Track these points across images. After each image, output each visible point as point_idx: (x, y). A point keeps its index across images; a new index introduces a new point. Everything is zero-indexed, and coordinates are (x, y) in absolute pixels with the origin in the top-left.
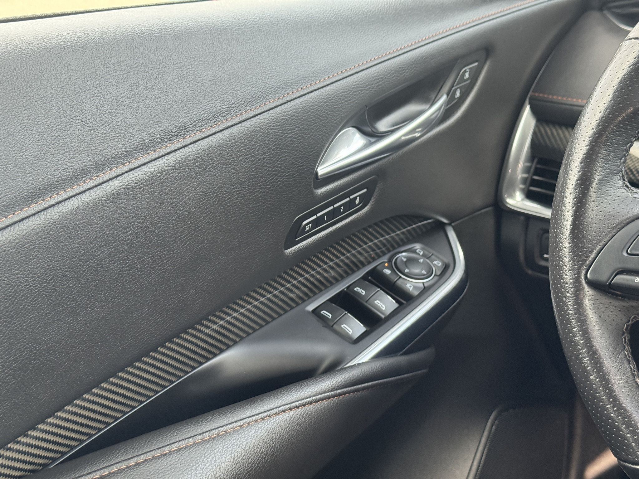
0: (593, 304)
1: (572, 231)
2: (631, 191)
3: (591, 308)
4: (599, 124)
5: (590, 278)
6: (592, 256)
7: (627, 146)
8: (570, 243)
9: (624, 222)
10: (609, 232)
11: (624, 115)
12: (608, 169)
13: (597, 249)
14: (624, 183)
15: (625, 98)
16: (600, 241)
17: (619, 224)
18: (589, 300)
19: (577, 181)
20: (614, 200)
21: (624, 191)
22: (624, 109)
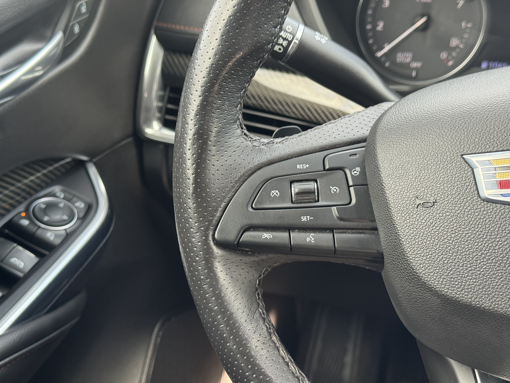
0: (224, 265)
1: (195, 189)
2: (250, 139)
3: (222, 270)
4: (209, 71)
5: (218, 239)
6: (218, 214)
7: (242, 93)
8: (194, 203)
9: (246, 174)
10: (233, 187)
11: (234, 60)
12: (225, 119)
13: (222, 206)
14: (243, 132)
15: (233, 43)
16: (224, 197)
17: (241, 177)
18: (219, 262)
19: (194, 135)
20: (234, 151)
21: (244, 140)
22: (234, 54)
